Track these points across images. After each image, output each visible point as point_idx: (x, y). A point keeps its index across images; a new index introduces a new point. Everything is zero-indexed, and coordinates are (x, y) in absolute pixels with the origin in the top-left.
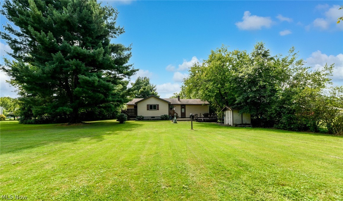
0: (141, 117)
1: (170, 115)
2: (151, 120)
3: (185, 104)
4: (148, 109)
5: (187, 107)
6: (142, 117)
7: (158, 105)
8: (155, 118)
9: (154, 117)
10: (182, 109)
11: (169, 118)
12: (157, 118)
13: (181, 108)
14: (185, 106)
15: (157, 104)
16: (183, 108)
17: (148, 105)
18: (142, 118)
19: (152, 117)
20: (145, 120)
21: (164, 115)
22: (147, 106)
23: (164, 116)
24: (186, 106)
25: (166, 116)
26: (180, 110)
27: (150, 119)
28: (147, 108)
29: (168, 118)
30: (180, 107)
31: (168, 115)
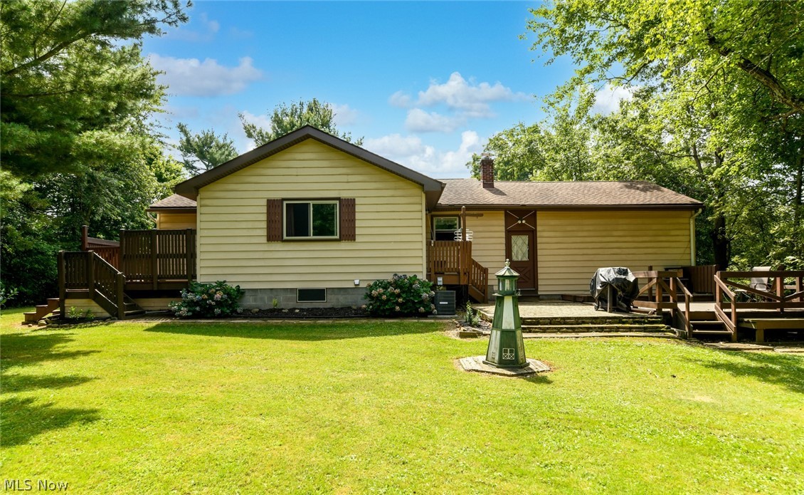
0: (218, 296)
1: (440, 280)
2: (291, 314)
3: (530, 202)
4: (273, 236)
5: (544, 227)
6: (227, 292)
7: (349, 205)
8: (330, 301)
9: (319, 294)
10: (514, 238)
11: (433, 300)
12: (341, 301)
13: (509, 233)
14: (535, 215)
15: (345, 195)
16: (520, 231)
17: (273, 205)
18: (220, 304)
19: (305, 294)
20: (247, 314)
21: (390, 278)
22: (269, 213)
23: (396, 284)
24: (538, 222)
25: (404, 286)
26: (503, 247)
27: (291, 304)
28: (269, 228)
29: (422, 302)
30: (498, 226)
31: (422, 277)
